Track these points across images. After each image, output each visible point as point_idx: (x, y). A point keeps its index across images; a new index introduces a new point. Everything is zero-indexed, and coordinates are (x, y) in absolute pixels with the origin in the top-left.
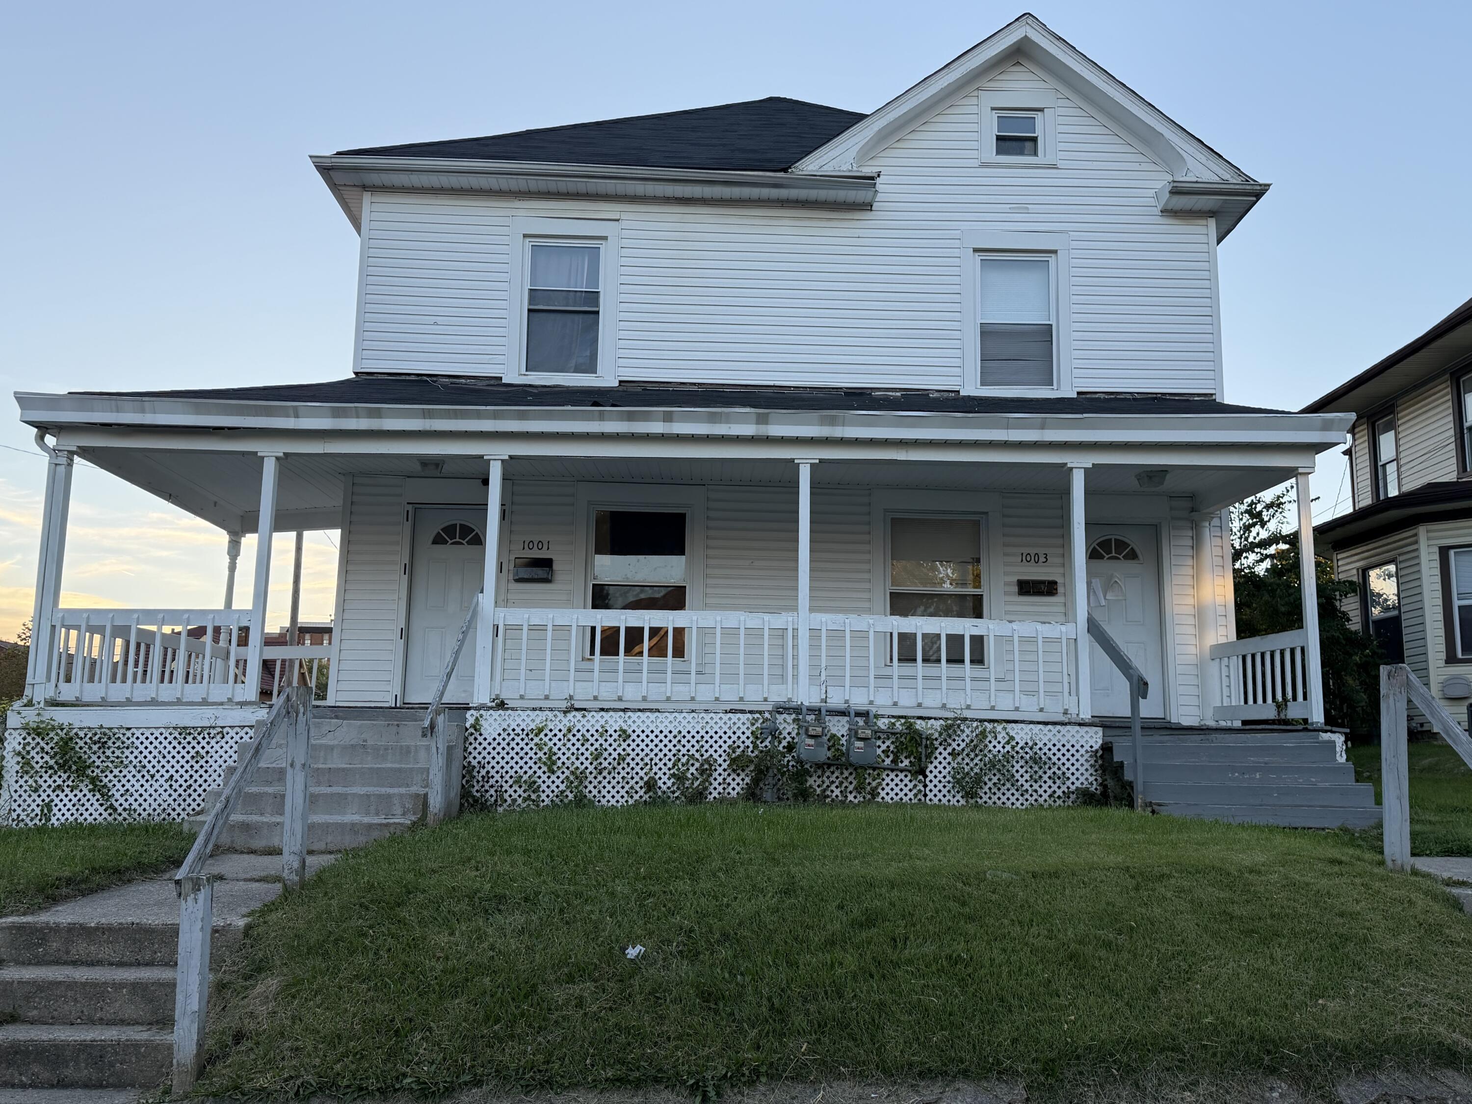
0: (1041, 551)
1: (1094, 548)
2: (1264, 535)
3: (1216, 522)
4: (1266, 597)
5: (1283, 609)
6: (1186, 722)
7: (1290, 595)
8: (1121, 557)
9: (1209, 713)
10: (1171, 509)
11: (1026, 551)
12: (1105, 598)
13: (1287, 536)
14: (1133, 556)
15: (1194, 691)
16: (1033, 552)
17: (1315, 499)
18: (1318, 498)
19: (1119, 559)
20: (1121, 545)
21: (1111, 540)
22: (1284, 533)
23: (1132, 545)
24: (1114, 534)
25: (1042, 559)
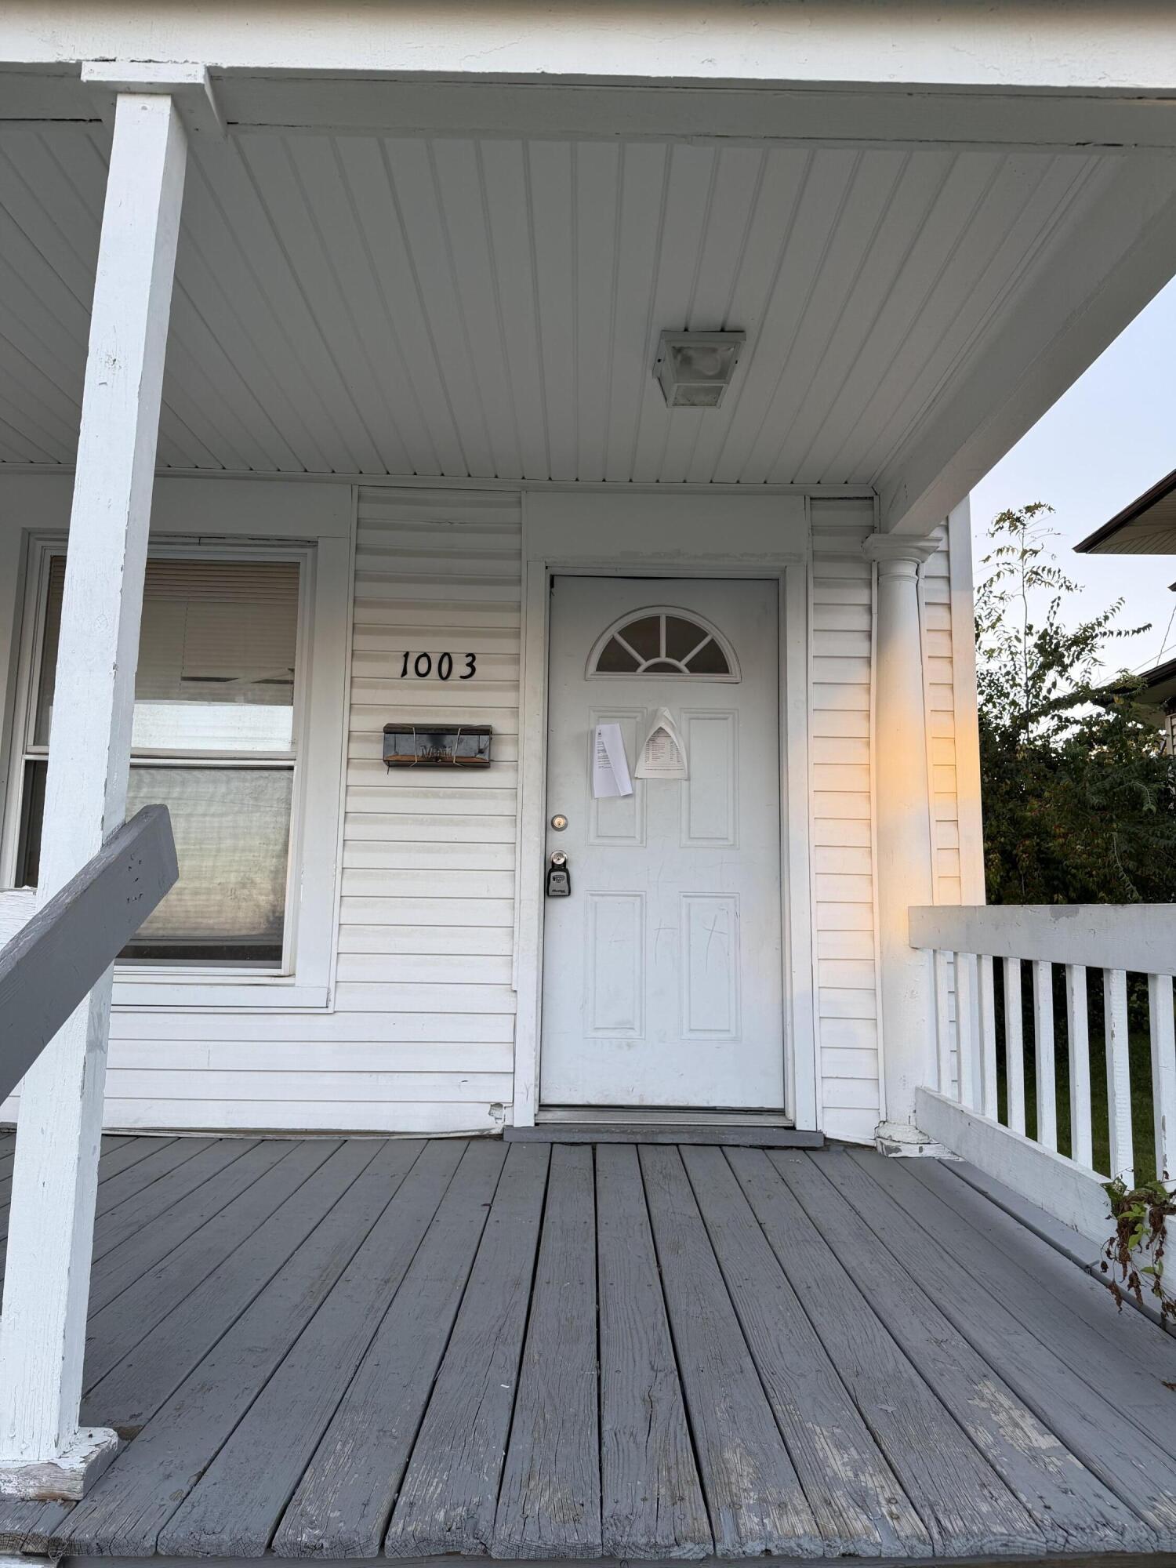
0: (459, 648)
1: (613, 641)
2: (1064, 689)
3: (934, 565)
4: (1066, 781)
5: (1095, 800)
6: (836, 1129)
7: (1104, 777)
8: (681, 665)
9: (904, 1105)
10: (814, 530)
11: (416, 646)
12: (633, 777)
13: (1099, 691)
14: (712, 662)
15: (865, 1035)
16: (435, 647)
17: (1144, 628)
18: (1149, 626)
19: (677, 670)
20: (684, 634)
21: (657, 619)
22: (1094, 686)
23: (713, 633)
24: (665, 605)
25: (459, 668)
